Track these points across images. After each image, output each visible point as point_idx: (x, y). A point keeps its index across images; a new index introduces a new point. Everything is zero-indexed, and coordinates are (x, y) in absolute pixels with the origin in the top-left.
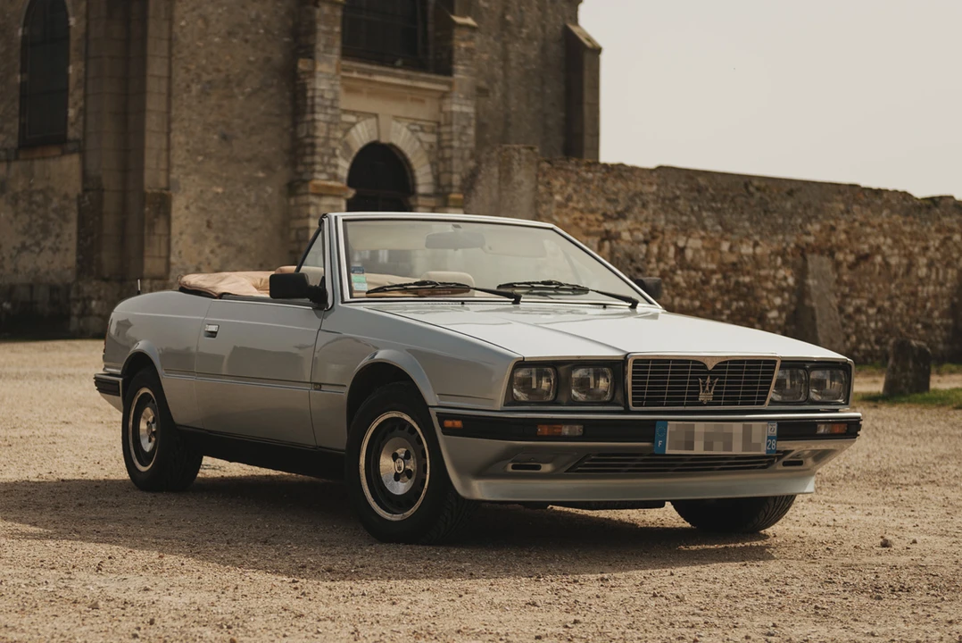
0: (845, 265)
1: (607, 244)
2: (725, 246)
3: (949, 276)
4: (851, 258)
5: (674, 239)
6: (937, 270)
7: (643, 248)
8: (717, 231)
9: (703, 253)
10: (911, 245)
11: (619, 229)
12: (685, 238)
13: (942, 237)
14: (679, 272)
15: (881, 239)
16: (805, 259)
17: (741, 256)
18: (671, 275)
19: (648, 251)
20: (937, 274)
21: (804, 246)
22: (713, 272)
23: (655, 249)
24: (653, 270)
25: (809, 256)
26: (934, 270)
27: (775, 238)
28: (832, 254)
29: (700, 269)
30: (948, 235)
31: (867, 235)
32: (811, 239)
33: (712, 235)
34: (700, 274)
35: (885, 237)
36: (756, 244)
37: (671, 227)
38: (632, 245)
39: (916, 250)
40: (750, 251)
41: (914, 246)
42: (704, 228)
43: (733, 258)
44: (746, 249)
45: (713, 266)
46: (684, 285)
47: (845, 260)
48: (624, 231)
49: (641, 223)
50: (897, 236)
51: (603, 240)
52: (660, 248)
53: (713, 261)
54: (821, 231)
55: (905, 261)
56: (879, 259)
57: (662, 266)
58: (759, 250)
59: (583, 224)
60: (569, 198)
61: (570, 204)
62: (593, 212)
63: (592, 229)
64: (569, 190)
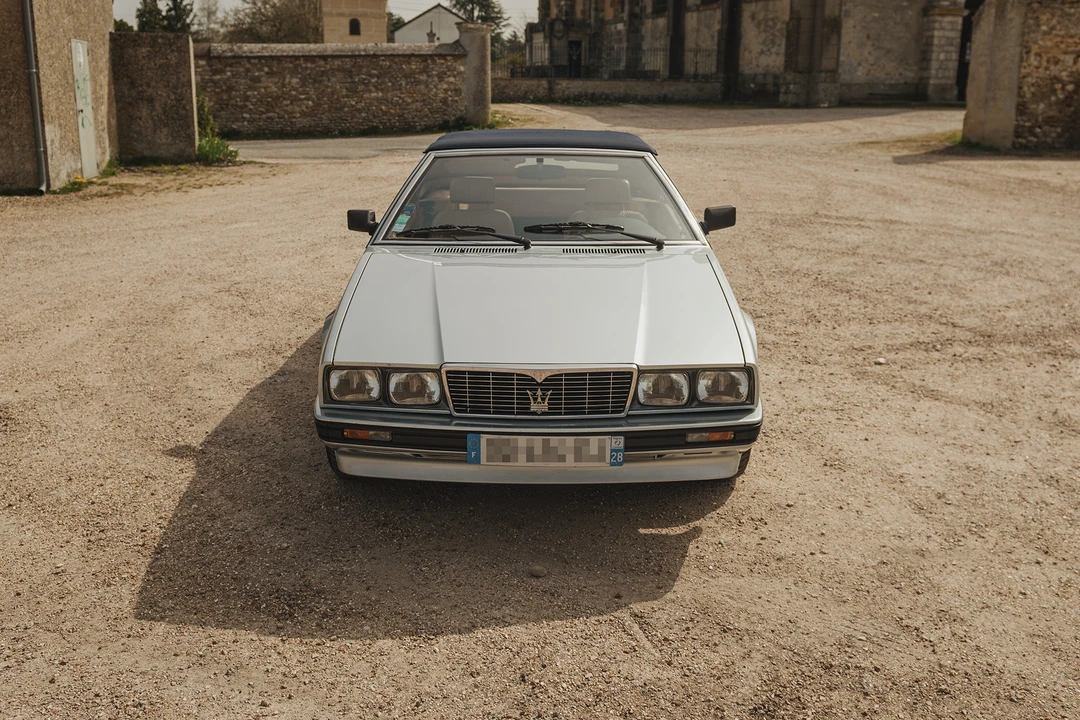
59: (1063, 46)
60: (1053, 28)
61: (1054, 32)
62: (1072, 37)
63: (1070, 49)
64: (1054, 22)
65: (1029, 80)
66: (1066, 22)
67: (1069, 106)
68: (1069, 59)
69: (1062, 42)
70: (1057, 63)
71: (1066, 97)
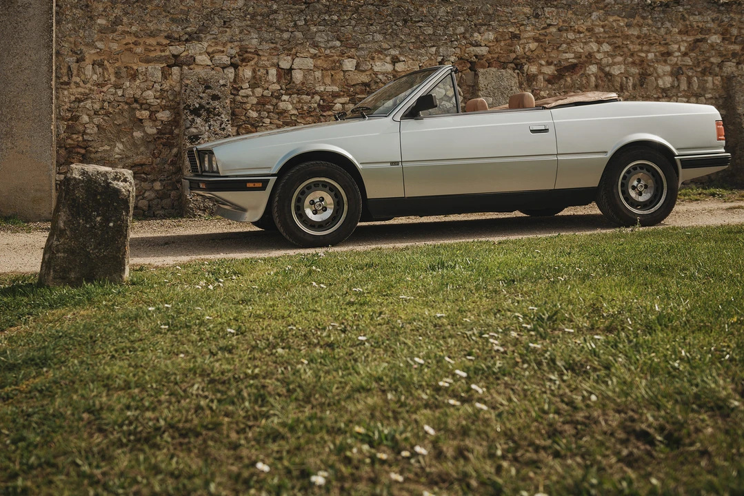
0: (541, 77)
1: (175, 70)
2: (349, 65)
3: (709, 85)
4: (550, 70)
5: (275, 61)
6: (689, 79)
7: (230, 73)
8: (333, 47)
9: (318, 74)
10: (641, 51)
11: (191, 52)
12: (289, 58)
13: (690, 39)
14: (285, 97)
15: (594, 46)
16: (476, 75)
17: (376, 74)
18: (275, 101)
19: (236, 75)
20: (689, 83)
21: (474, 59)
22: (335, 95)
23: (247, 73)
24: (247, 96)
25: (481, 70)
26: (683, 79)
27: (423, 51)
28: (518, 66)
29: (316, 93)
30: (699, 36)
31: (570, 43)
32: (483, 50)
33: (328, 52)
34: (317, 98)
35: (599, 43)
36: (395, 60)
37: (266, 46)
38: (213, 69)
39: (651, 56)
40: (389, 67)
41: (648, 51)
42: (315, 46)
43: (364, 78)
44: (382, 66)
45: (336, 89)
46: (295, 112)
47: (540, 73)
48: (200, 54)
49: (224, 45)
50: (619, 41)
51: (170, 66)
52: (254, 71)
53: (333, 82)
54: (497, 40)
55: (635, 70)
56: (593, 69)
57: (259, 91)
58: (400, 67)
59: (139, 50)
60: (117, 22)
61: (120, 28)
62: (152, 35)
63: (152, 55)
64: (118, 12)
65: (88, 104)
66: (138, 12)
67: (169, 145)
68: (155, 70)
69: (136, 44)
70: (134, 76)
71: (159, 132)
